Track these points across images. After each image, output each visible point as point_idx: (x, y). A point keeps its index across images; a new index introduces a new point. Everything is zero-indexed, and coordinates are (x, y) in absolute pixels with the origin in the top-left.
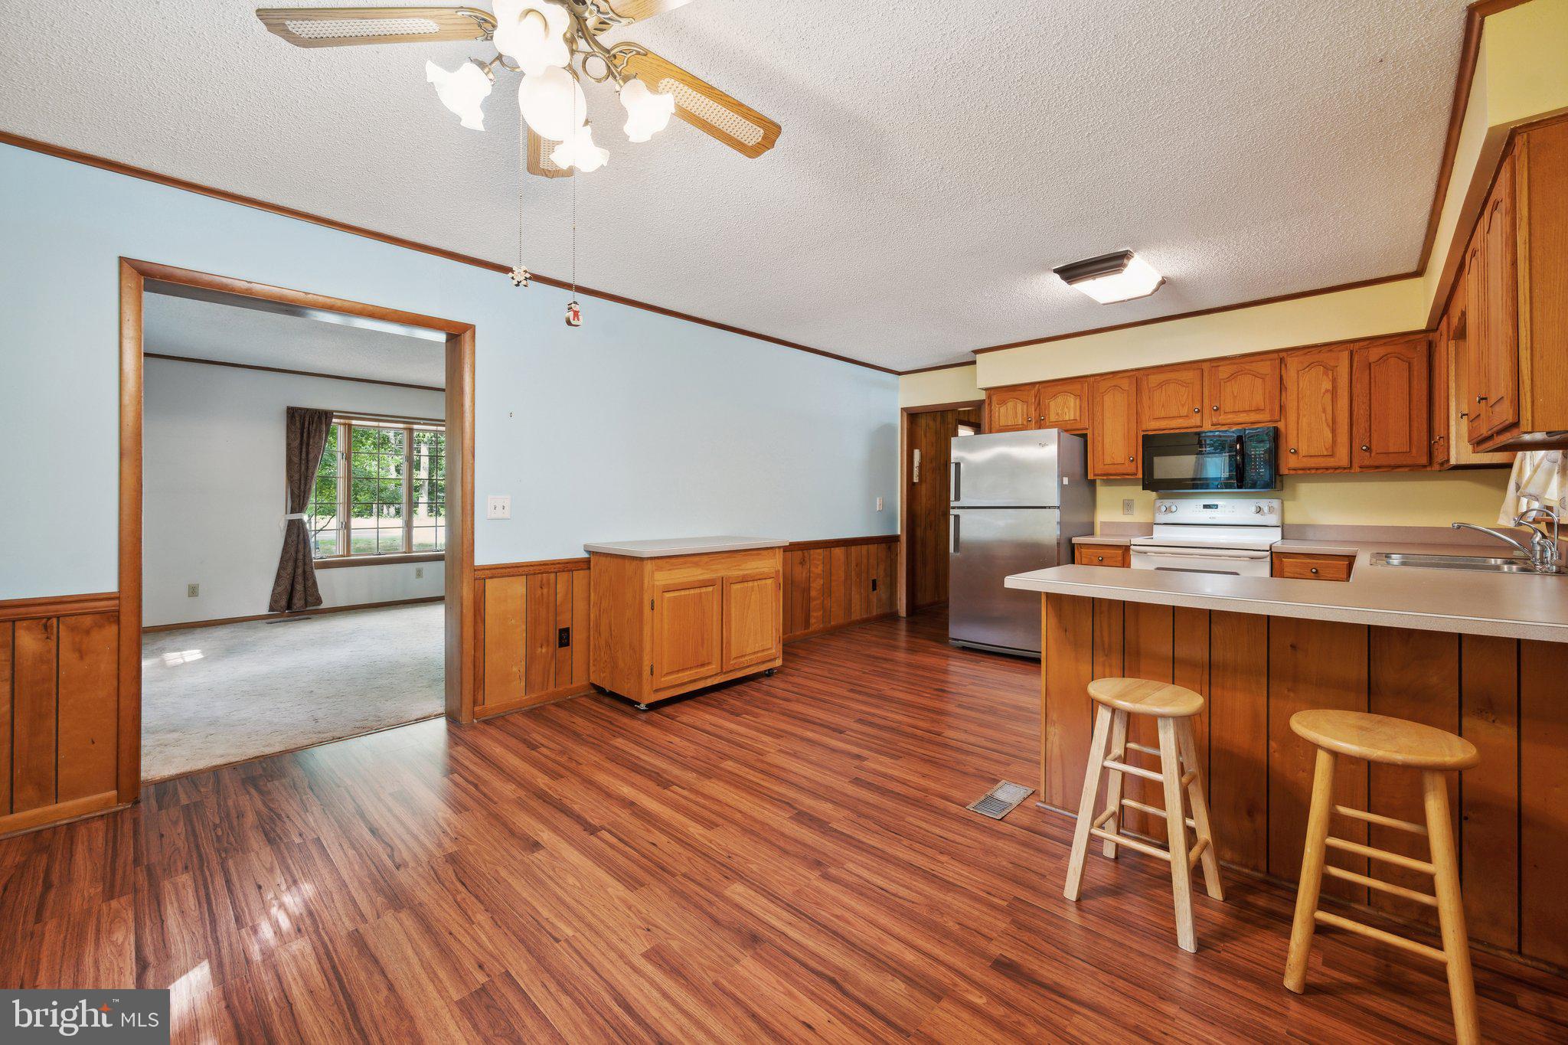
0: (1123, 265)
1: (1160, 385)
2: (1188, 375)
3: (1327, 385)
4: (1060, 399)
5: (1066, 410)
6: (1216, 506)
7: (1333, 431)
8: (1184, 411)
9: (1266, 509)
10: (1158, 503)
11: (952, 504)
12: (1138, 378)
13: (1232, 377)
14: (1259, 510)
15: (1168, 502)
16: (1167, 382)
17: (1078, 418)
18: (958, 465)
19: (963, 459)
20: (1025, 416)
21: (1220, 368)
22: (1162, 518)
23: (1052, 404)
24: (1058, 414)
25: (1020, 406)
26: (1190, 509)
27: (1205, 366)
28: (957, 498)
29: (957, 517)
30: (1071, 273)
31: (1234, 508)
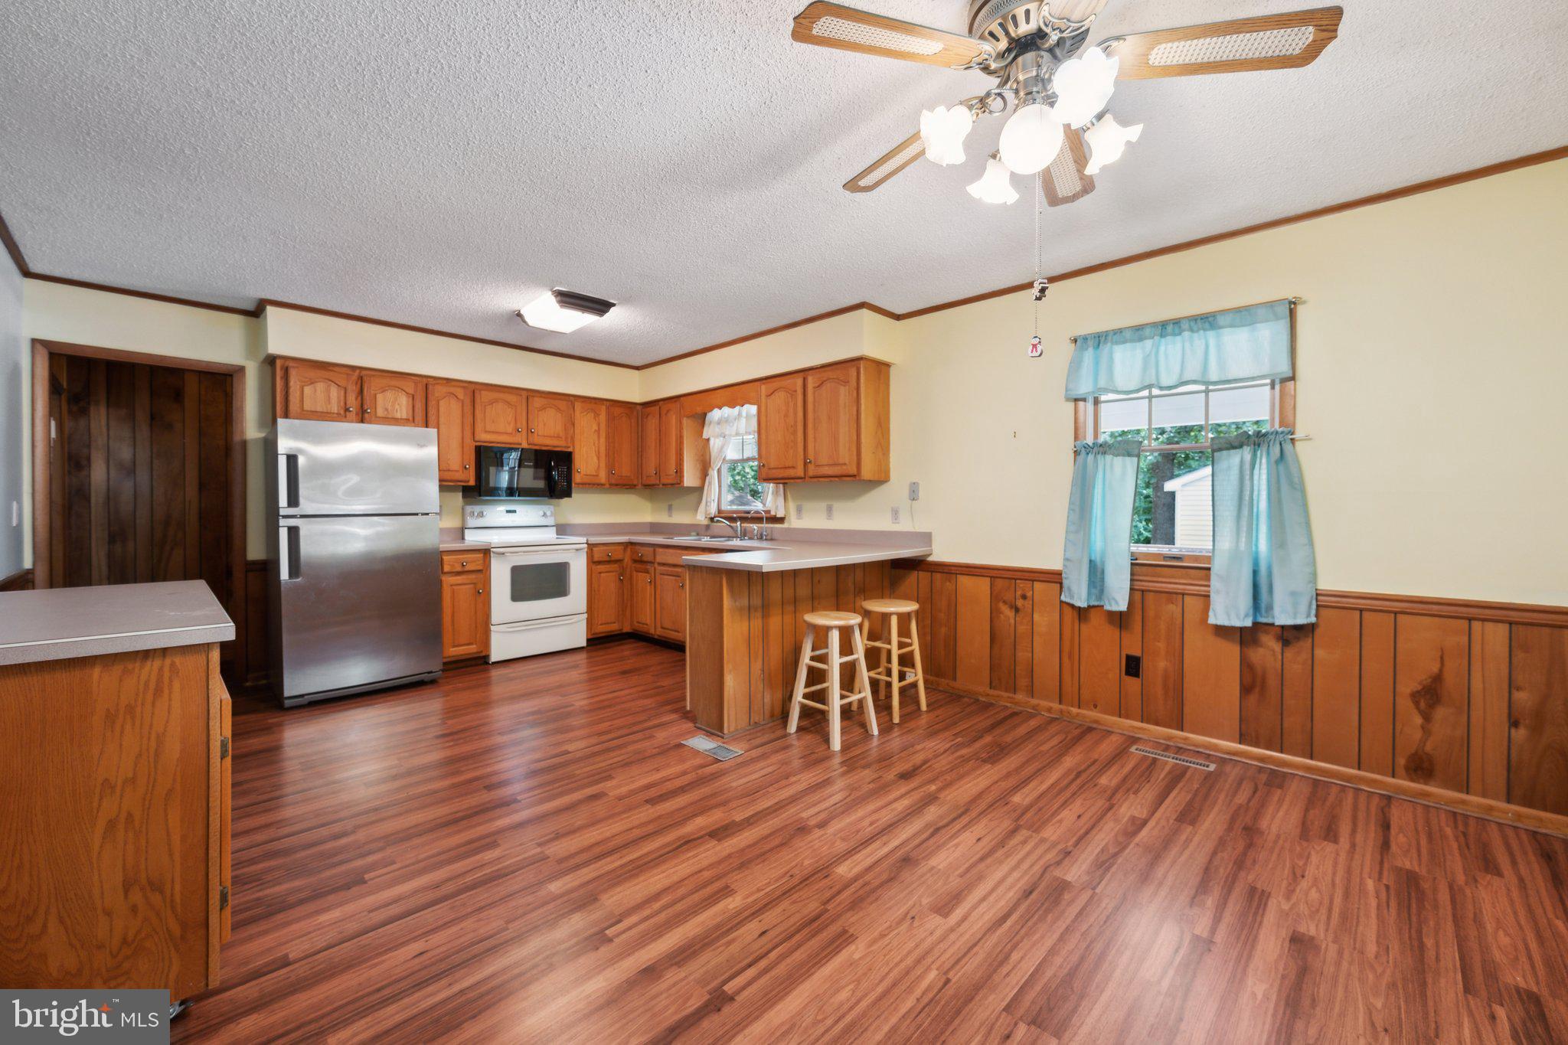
0: (607, 311)
1: (491, 403)
2: (512, 398)
3: (595, 427)
4: (389, 394)
5: (397, 407)
6: (515, 511)
7: (598, 458)
8: (510, 429)
9: (548, 513)
10: (469, 509)
11: (282, 512)
12: (474, 390)
13: (543, 408)
14: (545, 515)
15: (477, 509)
16: (496, 401)
17: (411, 419)
18: (292, 459)
19: (302, 451)
20: (342, 404)
21: (535, 399)
22: (471, 522)
23: (380, 397)
24: (387, 410)
25: (334, 392)
26: (497, 513)
27: (524, 394)
28: (293, 501)
29: (293, 532)
30: (571, 299)
31: (528, 513)
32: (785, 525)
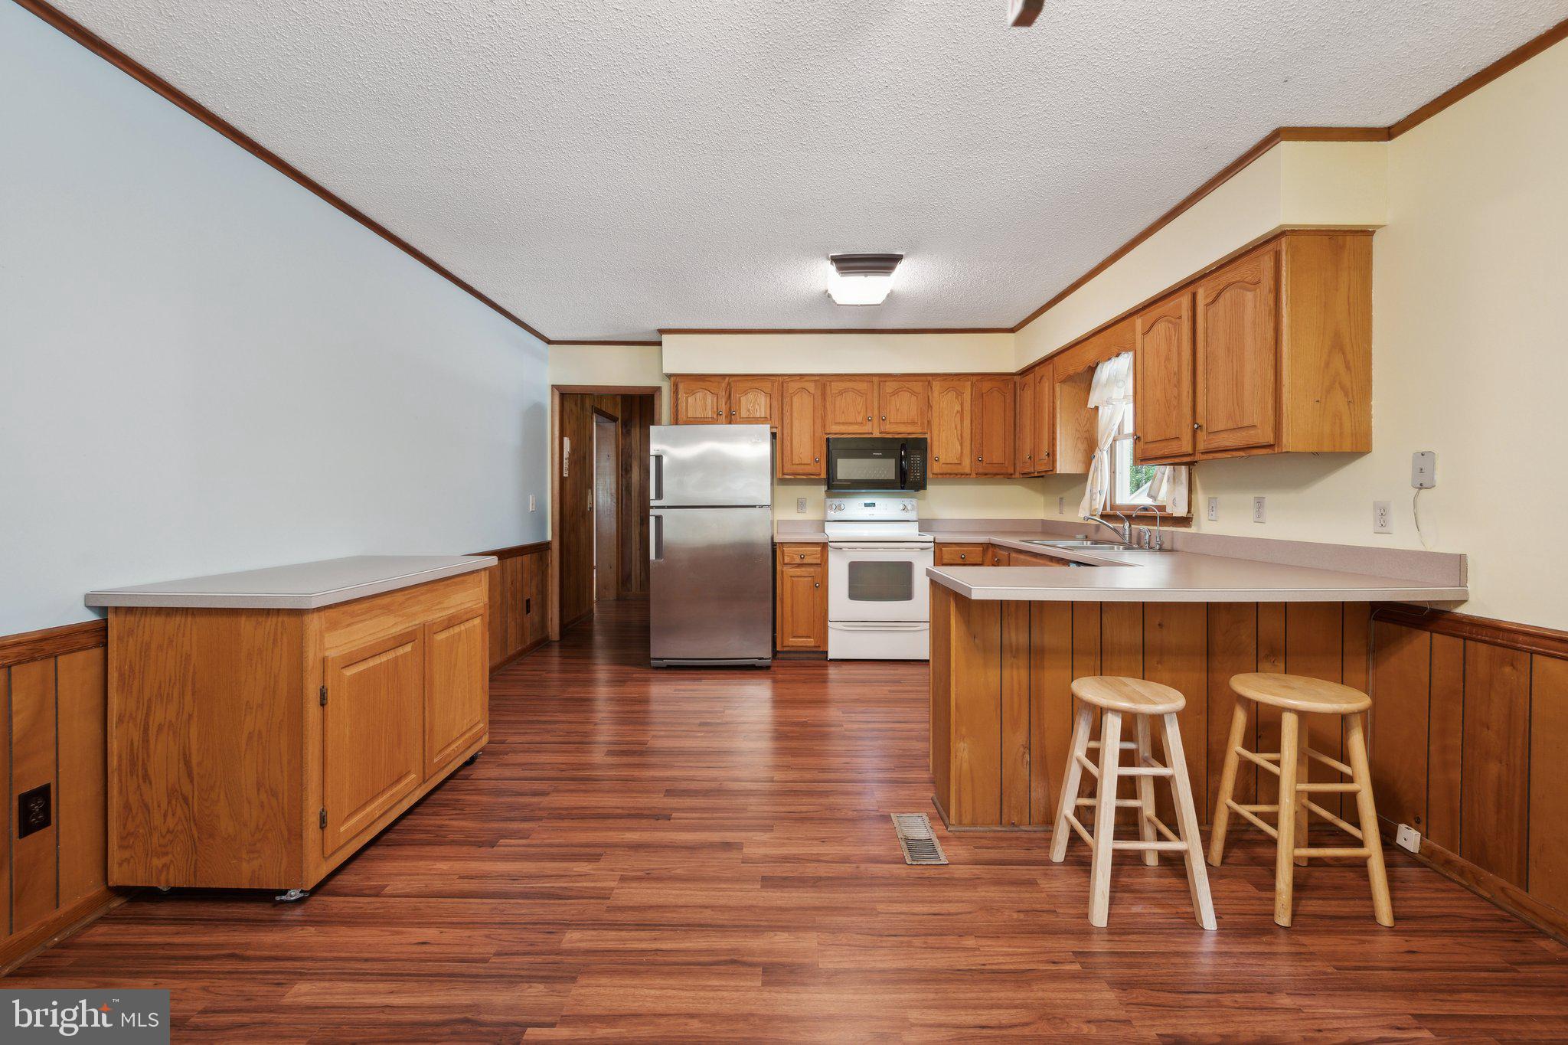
0: (892, 268)
1: (841, 393)
2: (863, 386)
3: (957, 408)
4: (751, 396)
5: (757, 407)
6: (873, 505)
7: (961, 445)
8: (860, 419)
9: (909, 507)
10: (829, 501)
11: (652, 503)
12: (823, 381)
13: (895, 393)
14: (905, 509)
15: (836, 501)
16: (846, 390)
17: (768, 417)
18: (659, 458)
19: (665, 452)
20: (715, 409)
21: (887, 384)
22: (832, 514)
23: (743, 400)
24: (749, 410)
25: (709, 398)
26: (855, 506)
27: (876, 380)
28: (659, 495)
29: (659, 519)
30: (847, 263)
31: (887, 506)
32: (1193, 530)
